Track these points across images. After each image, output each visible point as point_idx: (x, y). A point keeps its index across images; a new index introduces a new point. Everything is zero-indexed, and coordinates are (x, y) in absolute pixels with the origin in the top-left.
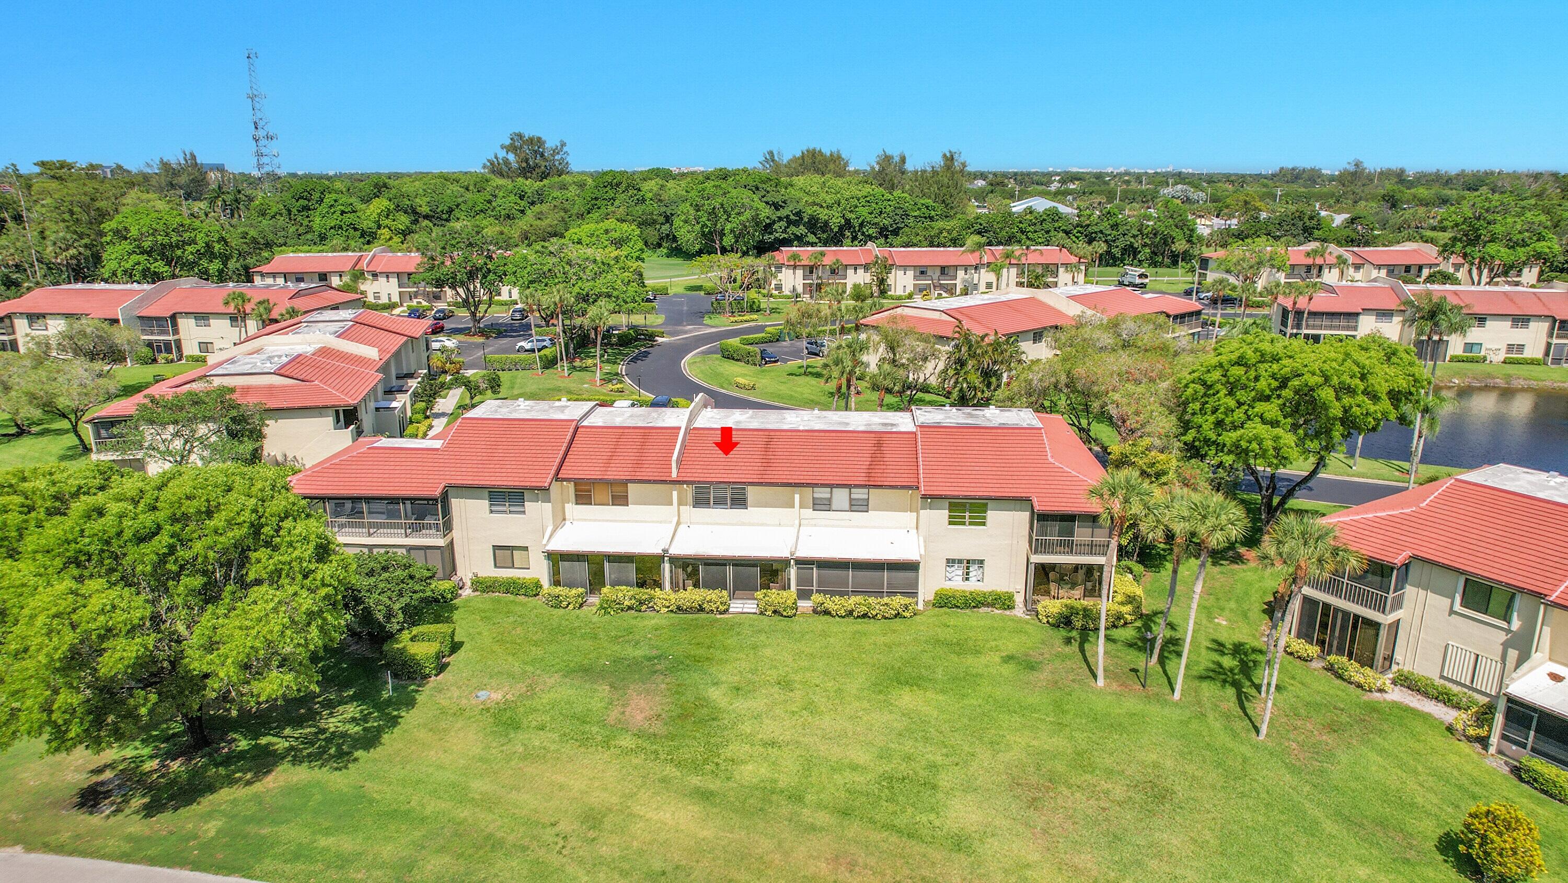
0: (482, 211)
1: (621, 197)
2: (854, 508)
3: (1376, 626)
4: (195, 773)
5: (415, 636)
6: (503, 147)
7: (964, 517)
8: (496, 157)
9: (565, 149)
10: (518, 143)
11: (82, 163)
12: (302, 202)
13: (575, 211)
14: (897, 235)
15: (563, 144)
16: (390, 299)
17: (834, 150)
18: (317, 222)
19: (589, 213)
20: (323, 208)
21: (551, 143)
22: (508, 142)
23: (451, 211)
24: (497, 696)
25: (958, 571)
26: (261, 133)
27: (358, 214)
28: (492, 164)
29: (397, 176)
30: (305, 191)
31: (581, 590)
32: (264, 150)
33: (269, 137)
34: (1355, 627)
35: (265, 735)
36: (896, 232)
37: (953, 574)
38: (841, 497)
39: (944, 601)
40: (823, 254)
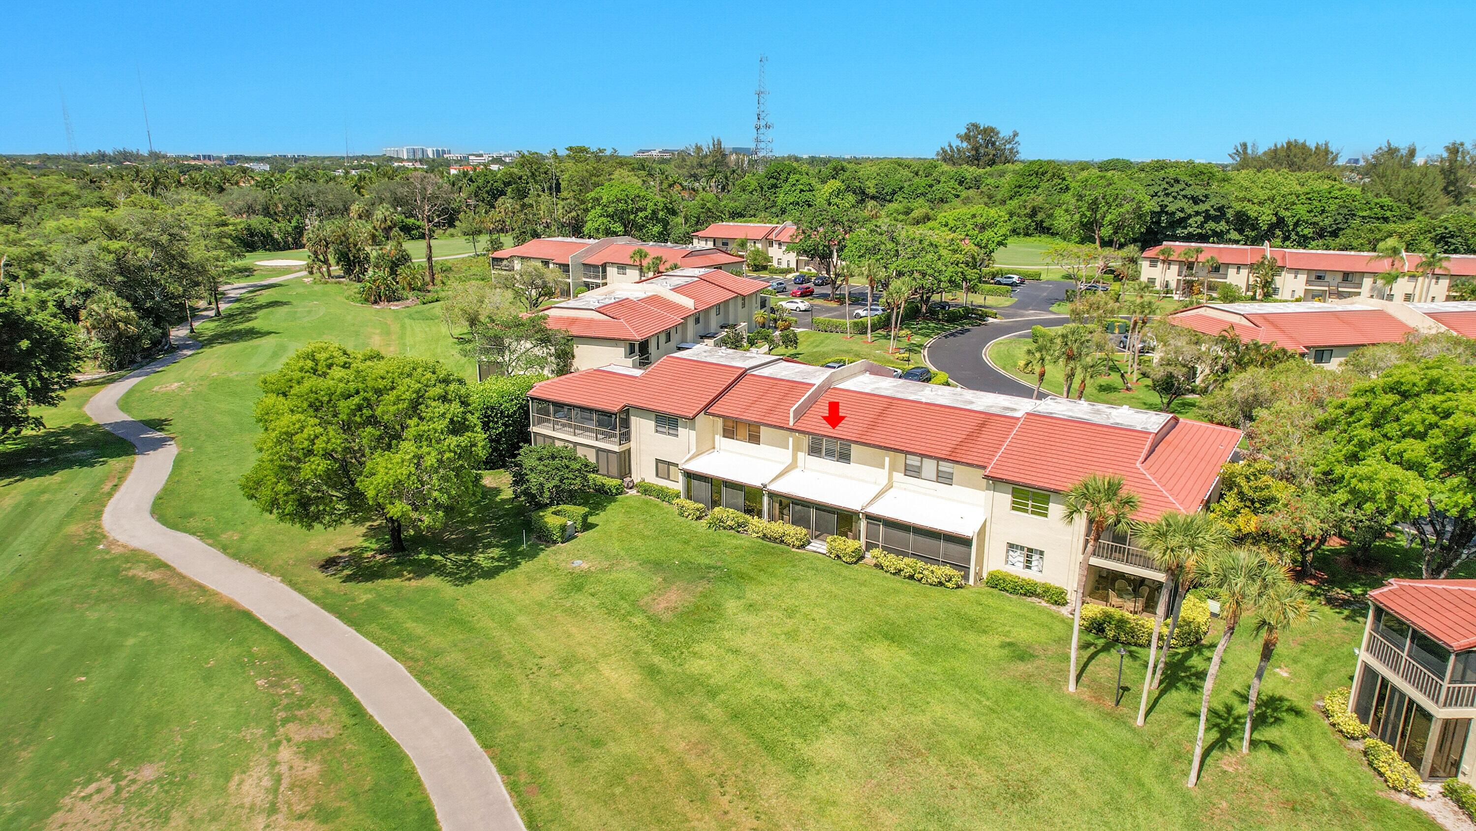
0: (922, 194)
1: (1045, 185)
2: (940, 479)
3: (1427, 717)
4: (383, 565)
5: (559, 511)
6: (958, 136)
7: (1027, 505)
8: (950, 146)
9: (1017, 139)
10: (973, 133)
11: (594, 149)
12: (772, 181)
13: (999, 197)
14: (1337, 236)
15: (1016, 135)
16: (788, 265)
17: (1321, 142)
18: (781, 198)
19: (1011, 199)
20: (786, 187)
21: (1005, 132)
22: (963, 131)
23: (894, 193)
24: (585, 566)
25: (1019, 558)
26: (763, 123)
27: (814, 193)
28: (944, 151)
29: (857, 161)
30: (776, 171)
31: (701, 505)
32: (762, 137)
33: (767, 126)
34: (1409, 710)
35: (438, 554)
36: (1335, 234)
37: (1016, 560)
38: (929, 466)
39: (997, 583)
40: (1199, 251)
